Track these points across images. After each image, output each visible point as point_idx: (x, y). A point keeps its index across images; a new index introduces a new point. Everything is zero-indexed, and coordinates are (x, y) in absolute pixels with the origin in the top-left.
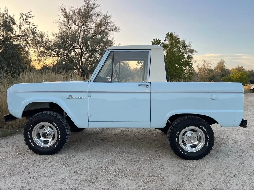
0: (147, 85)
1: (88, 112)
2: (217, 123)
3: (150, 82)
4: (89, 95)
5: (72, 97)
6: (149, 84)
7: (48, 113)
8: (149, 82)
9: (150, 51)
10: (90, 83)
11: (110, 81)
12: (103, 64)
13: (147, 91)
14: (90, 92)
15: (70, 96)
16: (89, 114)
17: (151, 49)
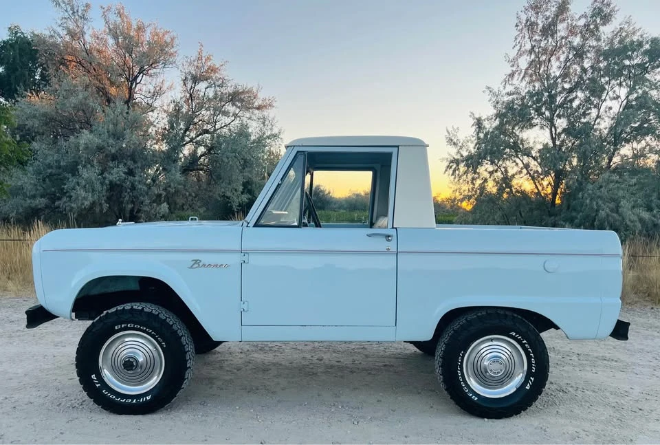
0: (389, 236)
1: (242, 302)
2: (557, 328)
3: (396, 228)
4: (245, 258)
5: (201, 264)
6: (393, 232)
7: (137, 306)
8: (393, 228)
9: (394, 150)
10: (245, 228)
11: (296, 224)
12: (278, 181)
13: (388, 249)
14: (247, 253)
15: (197, 262)
16: (245, 307)
17: (398, 147)
